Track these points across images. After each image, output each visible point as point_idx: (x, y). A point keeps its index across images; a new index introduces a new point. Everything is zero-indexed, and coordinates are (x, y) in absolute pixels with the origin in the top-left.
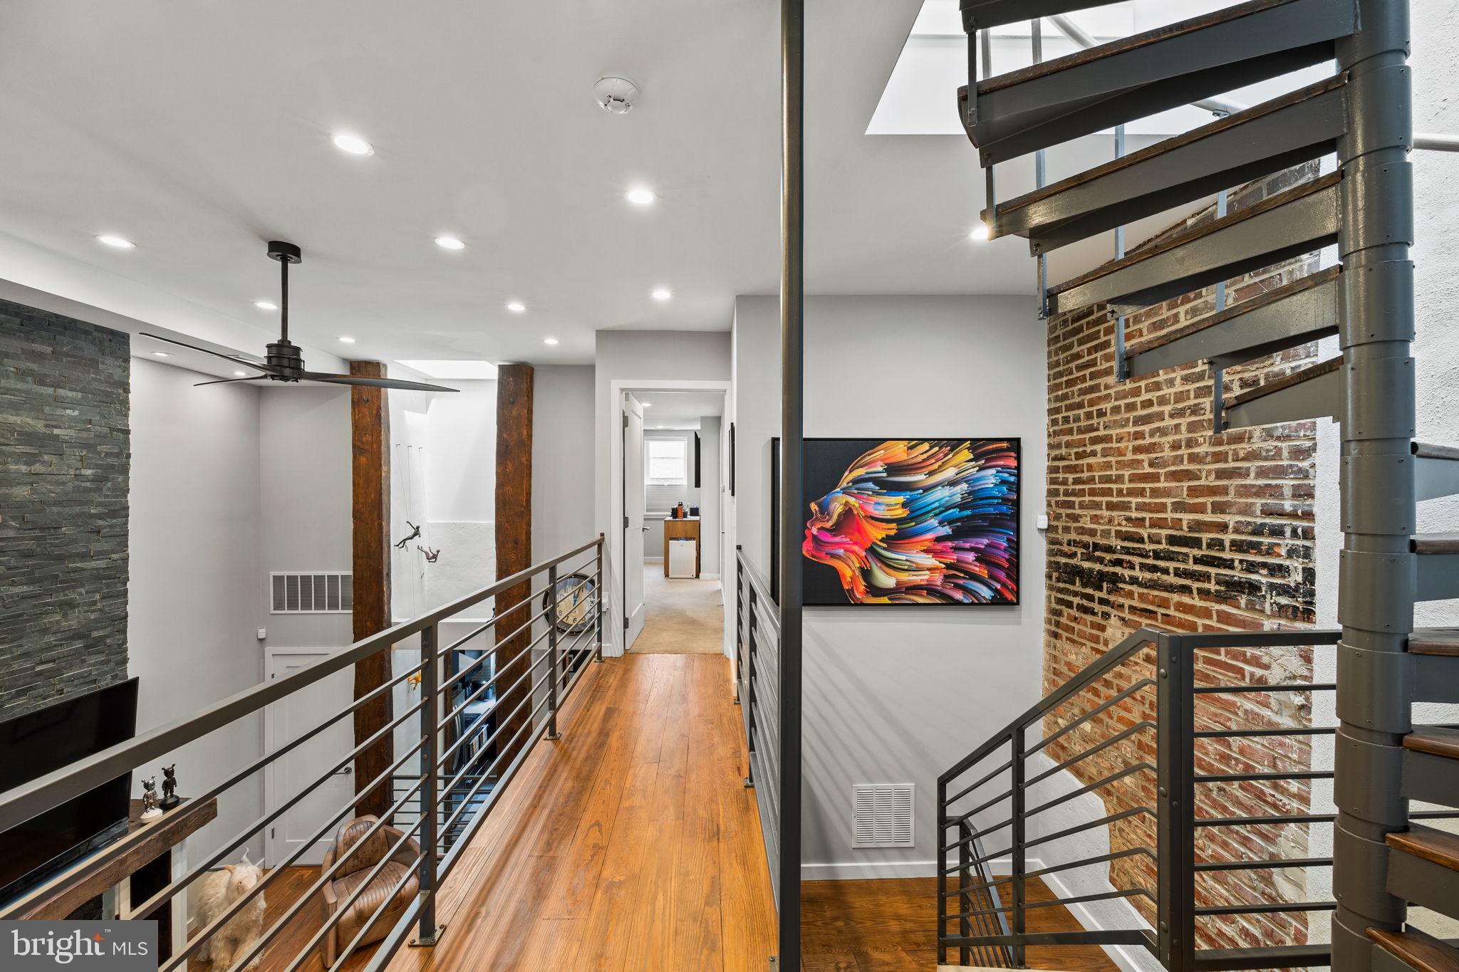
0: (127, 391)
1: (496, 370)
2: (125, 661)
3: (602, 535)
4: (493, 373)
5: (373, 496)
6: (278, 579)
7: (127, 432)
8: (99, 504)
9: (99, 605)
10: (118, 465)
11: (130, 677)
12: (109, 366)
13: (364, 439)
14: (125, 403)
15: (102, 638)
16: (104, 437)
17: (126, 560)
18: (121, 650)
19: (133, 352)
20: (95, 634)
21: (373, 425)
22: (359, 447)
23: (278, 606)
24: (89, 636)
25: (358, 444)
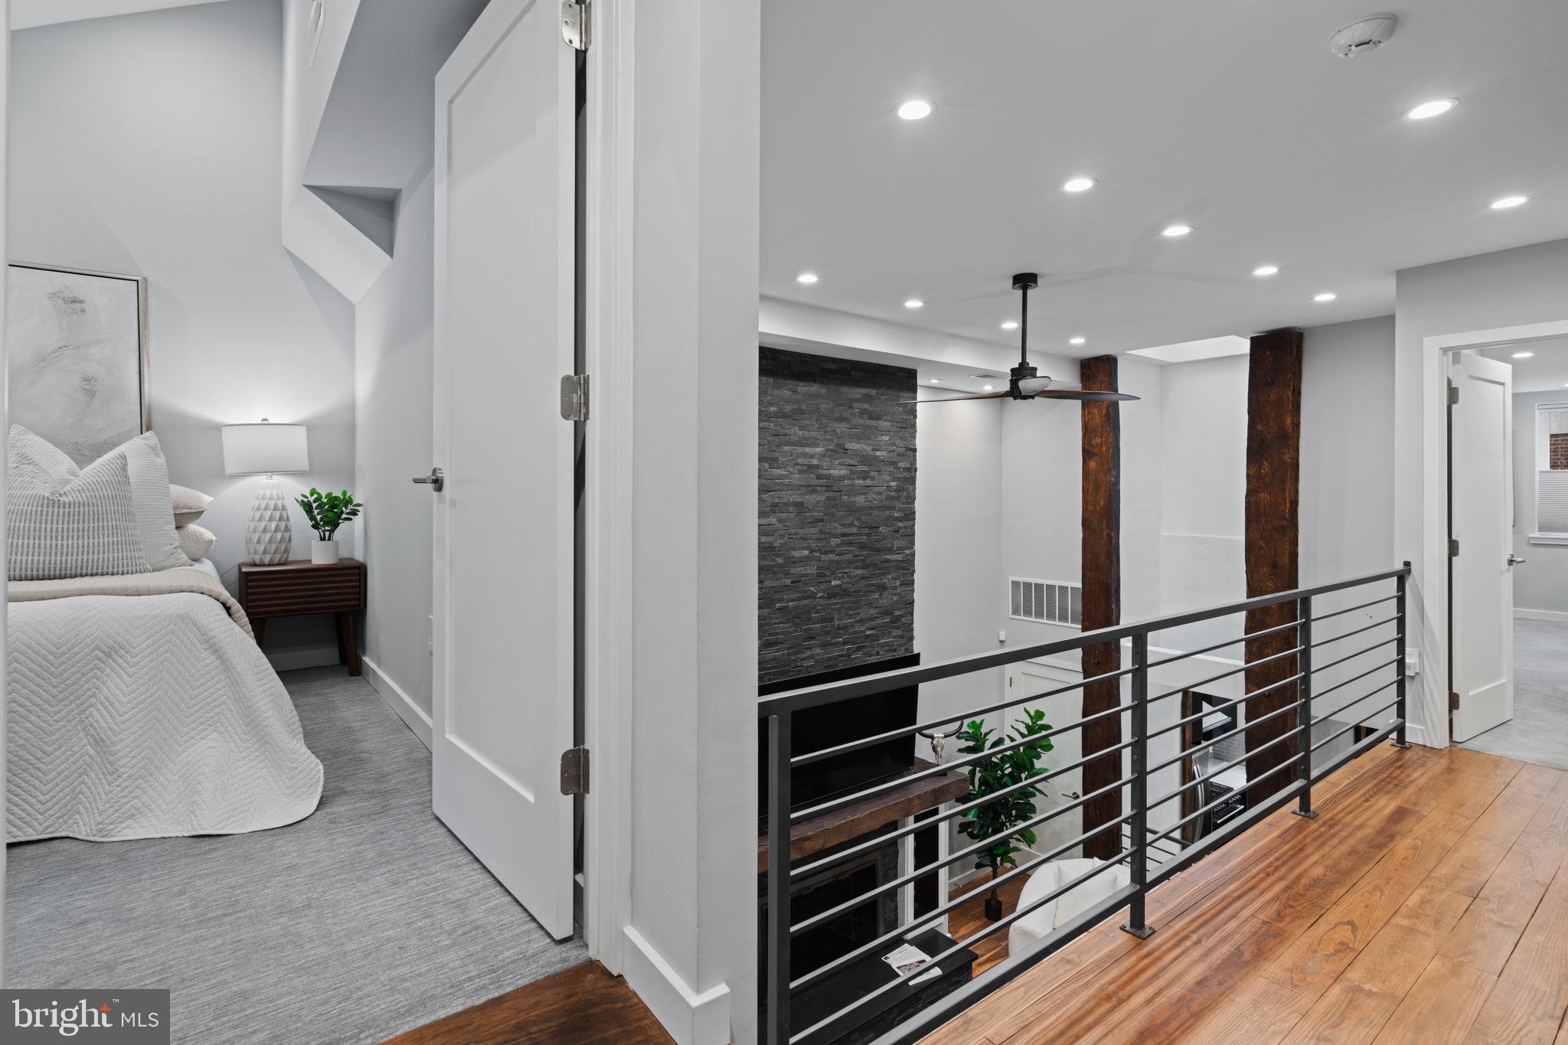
0: (915, 417)
1: (1248, 342)
2: (911, 639)
3: (1407, 564)
4: (1244, 346)
5: (1102, 503)
6: (1015, 584)
7: (915, 450)
8: (900, 510)
9: (899, 590)
10: (909, 477)
11: (915, 652)
12: (905, 398)
13: (1093, 442)
14: (914, 426)
15: (900, 617)
16: (903, 456)
17: (913, 555)
18: (909, 628)
19: (919, 382)
20: (897, 613)
21: (1102, 426)
22: (1089, 451)
23: (1016, 611)
24: (893, 613)
25: (1087, 447)
